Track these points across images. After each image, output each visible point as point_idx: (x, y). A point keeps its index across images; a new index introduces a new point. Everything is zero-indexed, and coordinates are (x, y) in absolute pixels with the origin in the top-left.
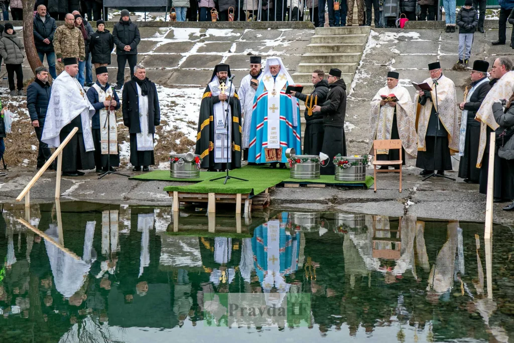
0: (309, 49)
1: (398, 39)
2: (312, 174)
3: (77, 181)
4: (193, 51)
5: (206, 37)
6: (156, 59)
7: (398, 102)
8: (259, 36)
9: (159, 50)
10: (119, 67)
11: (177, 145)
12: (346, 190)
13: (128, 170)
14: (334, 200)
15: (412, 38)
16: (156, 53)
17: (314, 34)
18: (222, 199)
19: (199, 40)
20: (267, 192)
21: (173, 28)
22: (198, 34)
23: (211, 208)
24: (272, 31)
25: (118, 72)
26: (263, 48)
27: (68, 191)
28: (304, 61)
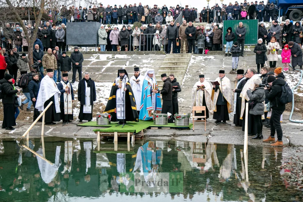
0: (163, 64)
1: (204, 59)
2: (164, 123)
3: (52, 127)
4: (109, 65)
5: (115, 58)
6: (91, 69)
7: (205, 88)
8: (140, 58)
9: (93, 64)
10: (73, 72)
11: (100, 109)
12: (180, 130)
13: (77, 121)
14: (174, 135)
15: (211, 59)
16: (91, 66)
17: (165, 57)
18: (121, 135)
19: (111, 60)
20: (142, 131)
21: (99, 54)
22: (111, 57)
23: (116, 139)
24: (146, 55)
25: (73, 75)
26: (141, 63)
27: (48, 132)
28: (161, 69)
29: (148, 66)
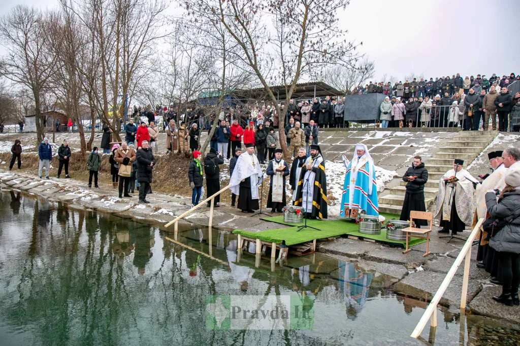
1: (517, 139)
3: (237, 216)
4: (380, 144)
5: (392, 136)
7: (458, 182)
8: (424, 136)
14: (364, 256)
17: (458, 135)
18: (264, 245)
19: (387, 138)
20: (315, 242)
21: (377, 131)
22: (389, 135)
24: (434, 133)
26: (422, 142)
27: (224, 223)
28: (441, 151)
29: (429, 146)
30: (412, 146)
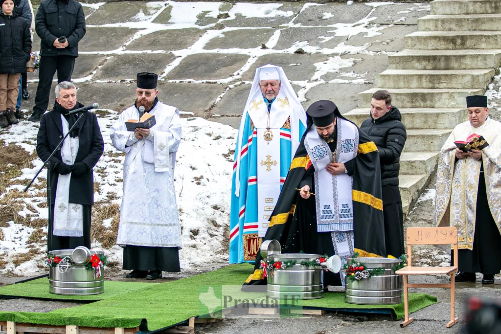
0: (410, 42)
2: (306, 290)
4: (198, 48)
5: (228, 19)
6: (124, 63)
8: (327, 15)
9: (137, 45)
16: (128, 52)
17: (428, 13)
19: (213, 25)
20: (192, 324)
21: (171, 3)
22: (215, 14)
24: (356, 5)
26: (327, 39)
28: (394, 66)
29: (353, 50)
30: (300, 52)
